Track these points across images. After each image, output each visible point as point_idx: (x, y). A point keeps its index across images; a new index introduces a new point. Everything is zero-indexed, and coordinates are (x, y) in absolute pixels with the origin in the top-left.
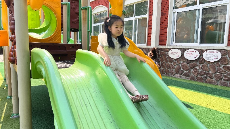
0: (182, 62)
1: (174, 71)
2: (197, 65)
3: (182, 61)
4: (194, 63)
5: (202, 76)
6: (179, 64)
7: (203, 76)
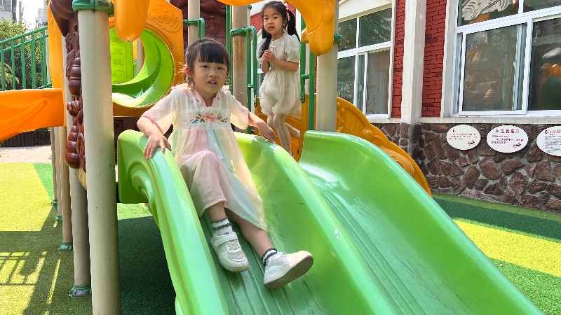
0: (481, 158)
1: (462, 181)
2: (523, 166)
3: (482, 156)
4: (514, 159)
5: (534, 193)
6: (473, 163)
7: (539, 193)
